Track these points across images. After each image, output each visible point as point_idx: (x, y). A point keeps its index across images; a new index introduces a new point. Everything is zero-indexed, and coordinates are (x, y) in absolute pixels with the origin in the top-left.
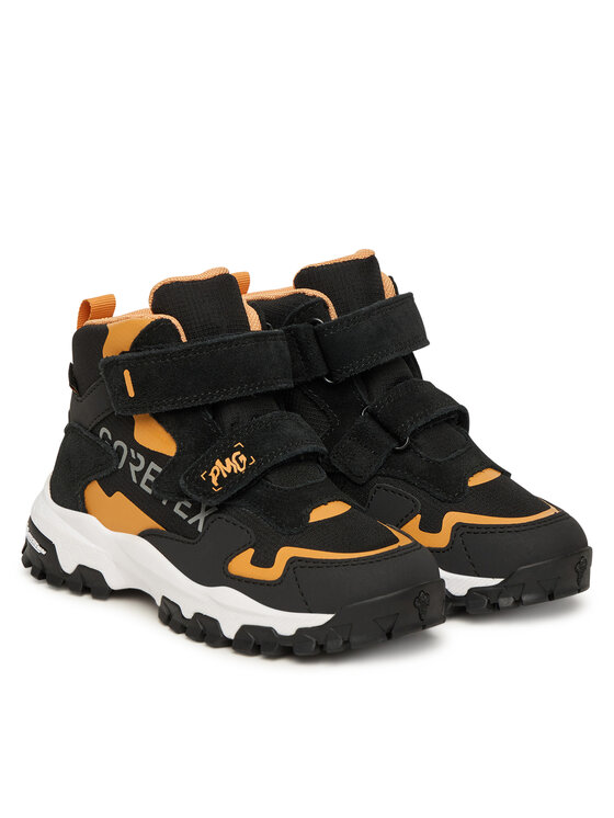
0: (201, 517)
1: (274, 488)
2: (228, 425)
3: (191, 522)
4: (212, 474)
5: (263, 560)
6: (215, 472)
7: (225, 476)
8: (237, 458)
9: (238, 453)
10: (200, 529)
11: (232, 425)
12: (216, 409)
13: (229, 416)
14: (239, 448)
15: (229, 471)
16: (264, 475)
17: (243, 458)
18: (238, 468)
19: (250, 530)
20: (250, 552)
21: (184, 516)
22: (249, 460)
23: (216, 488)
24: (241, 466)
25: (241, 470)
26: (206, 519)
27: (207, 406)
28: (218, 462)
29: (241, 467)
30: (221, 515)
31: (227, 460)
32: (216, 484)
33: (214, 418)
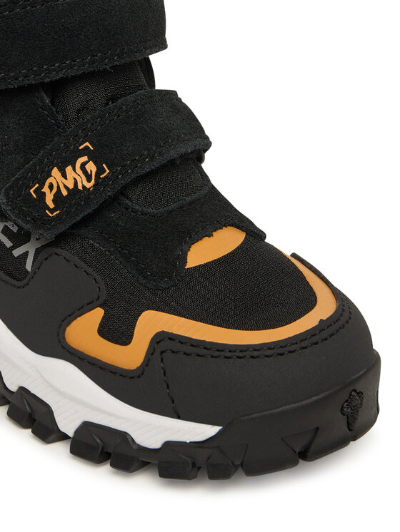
0: (30, 249)
1: (136, 212)
2: (72, 113)
3: (16, 253)
4: (46, 189)
5: (117, 331)
6: (51, 187)
7: (65, 193)
8: (83, 166)
9: (84, 159)
10: (29, 266)
11: (78, 111)
12: (56, 89)
13: (74, 99)
14: (86, 152)
15: (71, 186)
16: (123, 192)
17: (91, 167)
18: (83, 183)
19: (98, 278)
20: (98, 313)
21: (8, 244)
22: (100, 171)
23: (52, 211)
24: (89, 178)
25: (89, 185)
26: (38, 252)
27: (42, 86)
28: (55, 172)
29: (89, 180)
30: (58, 251)
31: (69, 169)
32: (52, 206)
33: (52, 102)
